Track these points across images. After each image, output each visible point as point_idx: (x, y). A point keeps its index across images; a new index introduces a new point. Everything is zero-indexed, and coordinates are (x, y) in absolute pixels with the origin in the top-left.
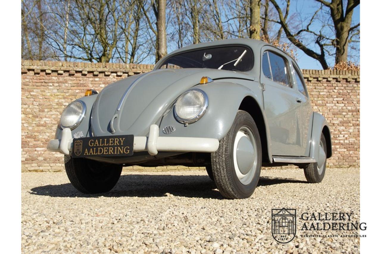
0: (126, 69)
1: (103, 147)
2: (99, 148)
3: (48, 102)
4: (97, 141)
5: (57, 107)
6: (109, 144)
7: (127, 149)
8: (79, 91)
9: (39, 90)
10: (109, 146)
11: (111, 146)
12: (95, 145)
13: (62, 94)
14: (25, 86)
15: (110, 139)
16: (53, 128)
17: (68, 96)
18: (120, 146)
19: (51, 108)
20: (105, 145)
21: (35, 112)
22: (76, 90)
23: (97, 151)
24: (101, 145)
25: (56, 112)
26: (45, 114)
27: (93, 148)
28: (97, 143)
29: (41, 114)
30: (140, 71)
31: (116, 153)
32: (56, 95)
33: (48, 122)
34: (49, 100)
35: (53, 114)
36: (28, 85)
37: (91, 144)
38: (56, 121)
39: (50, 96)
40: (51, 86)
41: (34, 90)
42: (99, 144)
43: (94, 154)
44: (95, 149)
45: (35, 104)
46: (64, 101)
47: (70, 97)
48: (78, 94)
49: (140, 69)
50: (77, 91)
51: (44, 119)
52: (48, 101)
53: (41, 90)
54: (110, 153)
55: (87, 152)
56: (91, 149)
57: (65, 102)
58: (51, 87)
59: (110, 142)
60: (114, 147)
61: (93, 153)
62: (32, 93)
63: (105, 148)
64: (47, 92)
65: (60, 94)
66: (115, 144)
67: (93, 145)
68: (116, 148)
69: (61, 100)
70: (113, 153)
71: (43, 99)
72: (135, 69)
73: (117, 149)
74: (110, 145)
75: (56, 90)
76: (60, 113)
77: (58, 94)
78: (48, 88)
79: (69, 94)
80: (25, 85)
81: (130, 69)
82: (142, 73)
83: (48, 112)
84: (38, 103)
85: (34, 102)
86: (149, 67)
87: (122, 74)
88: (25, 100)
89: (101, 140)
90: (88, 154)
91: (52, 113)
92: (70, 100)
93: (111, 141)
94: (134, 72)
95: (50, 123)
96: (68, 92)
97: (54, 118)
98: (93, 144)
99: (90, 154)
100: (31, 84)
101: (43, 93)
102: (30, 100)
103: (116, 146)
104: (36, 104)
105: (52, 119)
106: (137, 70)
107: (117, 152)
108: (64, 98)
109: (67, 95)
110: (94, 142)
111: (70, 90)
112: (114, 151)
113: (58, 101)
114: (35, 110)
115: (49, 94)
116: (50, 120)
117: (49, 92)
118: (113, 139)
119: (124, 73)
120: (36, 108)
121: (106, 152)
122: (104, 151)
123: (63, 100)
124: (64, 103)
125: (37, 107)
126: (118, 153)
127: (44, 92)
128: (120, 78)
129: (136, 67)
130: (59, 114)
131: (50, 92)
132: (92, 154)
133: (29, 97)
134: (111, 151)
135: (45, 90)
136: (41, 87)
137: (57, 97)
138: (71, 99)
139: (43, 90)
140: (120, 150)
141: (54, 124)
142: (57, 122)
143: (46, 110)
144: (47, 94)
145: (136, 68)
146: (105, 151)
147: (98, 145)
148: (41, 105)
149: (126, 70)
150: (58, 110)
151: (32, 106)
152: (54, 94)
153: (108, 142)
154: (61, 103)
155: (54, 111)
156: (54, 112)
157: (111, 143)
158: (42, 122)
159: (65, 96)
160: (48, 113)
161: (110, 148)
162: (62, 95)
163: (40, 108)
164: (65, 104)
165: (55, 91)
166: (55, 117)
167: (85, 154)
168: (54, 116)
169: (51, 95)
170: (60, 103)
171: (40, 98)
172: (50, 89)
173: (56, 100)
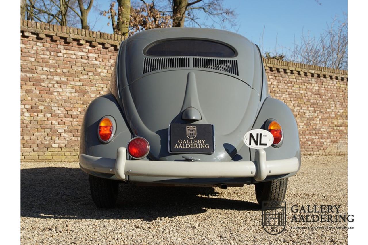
0: (36, 29)
30: (54, 33)
49: (54, 31)
72: (47, 31)
81: (41, 29)
82: (55, 36)
86: (65, 30)
87: (30, 34)
94: (46, 34)
106: (50, 32)
119: (33, 33)
128: (26, 39)
129: (48, 27)
145: (49, 29)
149: (35, 31)
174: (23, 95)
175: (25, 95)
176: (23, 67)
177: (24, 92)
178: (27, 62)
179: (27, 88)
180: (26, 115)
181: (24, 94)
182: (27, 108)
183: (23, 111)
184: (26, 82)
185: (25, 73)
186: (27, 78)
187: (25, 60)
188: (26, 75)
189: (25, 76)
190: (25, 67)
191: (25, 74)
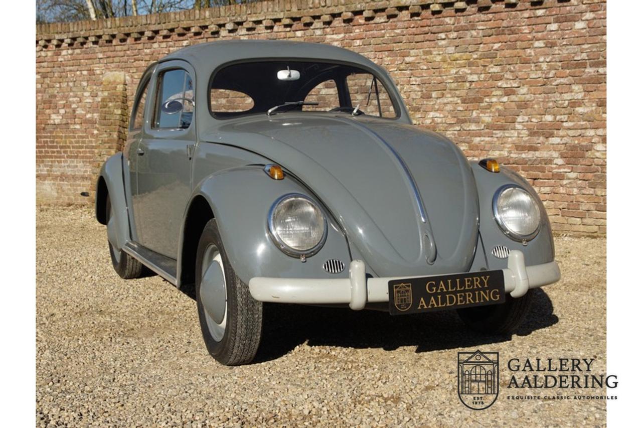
1: (455, 293)
2: (448, 296)
3: (437, 76)
4: (442, 283)
5: (454, 85)
6: (465, 287)
7: (494, 294)
8: (500, 44)
9: (421, 50)
10: (465, 291)
11: (468, 291)
12: (439, 291)
13: (465, 56)
14: (394, 45)
15: (466, 279)
16: (448, 132)
17: (477, 59)
18: (484, 290)
19: (443, 90)
20: (458, 289)
21: (414, 99)
22: (494, 43)
23: (444, 300)
24: (450, 290)
25: (452, 97)
26: (432, 103)
27: (435, 295)
28: (443, 287)
29: (425, 102)
31: (477, 301)
32: (452, 59)
33: (439, 120)
34: (440, 72)
35: (448, 103)
36: (401, 42)
37: (431, 290)
38: (455, 117)
39: (442, 63)
40: (444, 39)
41: (412, 51)
42: (447, 288)
43: (440, 306)
44: (439, 297)
45: (414, 83)
46: (469, 72)
47: (481, 62)
48: (499, 53)
50: (496, 46)
51: (432, 114)
52: (437, 74)
53: (423, 51)
54: (468, 302)
55: (424, 304)
56: (432, 298)
57: (471, 74)
58: (443, 42)
59: (467, 284)
60: (473, 291)
61: (438, 304)
62: (408, 59)
63: (458, 295)
64: (435, 53)
65: (461, 57)
66: (475, 287)
67: (435, 291)
68: (477, 292)
69: (463, 69)
70: (472, 302)
71: (428, 69)
73: (479, 294)
74: (467, 288)
75: (453, 48)
76: (461, 100)
77: (457, 55)
78: (436, 43)
79: (479, 53)
80: (395, 43)
83: (437, 98)
84: (418, 79)
85: (413, 79)
88: (396, 75)
89: (449, 281)
90: (426, 307)
91: (445, 101)
92: (483, 68)
93: (468, 282)
95: (442, 123)
96: (477, 50)
97: (450, 112)
98: (434, 288)
99: (430, 307)
100: (404, 39)
101: (428, 57)
102: (404, 74)
103: (476, 290)
104: (416, 81)
105: (447, 114)
107: (479, 299)
108: (470, 65)
109: (475, 56)
110: (437, 286)
111: (482, 45)
112: (474, 299)
113: (456, 73)
114: (413, 95)
115: (439, 58)
116: (442, 116)
117: (439, 54)
118: (471, 279)
120: (415, 91)
121: (461, 301)
122: (458, 301)
123: (467, 70)
124: (469, 76)
125: (417, 89)
126: (482, 301)
127: (430, 53)
130: (459, 101)
131: (441, 53)
132: (436, 306)
133: (402, 67)
134: (469, 299)
135: (432, 49)
136: (425, 43)
137: (454, 62)
138: (484, 66)
139: (427, 49)
140: (483, 296)
141: (450, 124)
142: (456, 119)
143: (434, 95)
144: (434, 59)
146: (459, 299)
147: (445, 290)
148: (425, 84)
150: (457, 92)
151: (408, 87)
152: (449, 57)
153: (462, 284)
154: (464, 77)
155: (449, 95)
156: (448, 98)
157: (469, 286)
158: (428, 122)
159: (472, 60)
160: (438, 101)
161: (467, 294)
162: (464, 58)
163: (424, 89)
164: (470, 78)
165: (451, 49)
166: (452, 109)
167: (419, 308)
168: (449, 107)
169: (444, 61)
170: (461, 77)
171: (422, 67)
172: (442, 46)
173: (454, 71)
174: (592, 111)
175: (596, 109)
176: (591, 57)
177: (594, 105)
178: (598, 45)
179: (600, 97)
180: (598, 149)
181: (594, 108)
182: (601, 134)
183: (593, 141)
184: (599, 85)
185: (596, 67)
186: (599, 76)
187: (597, 43)
188: (598, 72)
189: (596, 73)
190: (594, 56)
191: (596, 69)
